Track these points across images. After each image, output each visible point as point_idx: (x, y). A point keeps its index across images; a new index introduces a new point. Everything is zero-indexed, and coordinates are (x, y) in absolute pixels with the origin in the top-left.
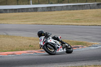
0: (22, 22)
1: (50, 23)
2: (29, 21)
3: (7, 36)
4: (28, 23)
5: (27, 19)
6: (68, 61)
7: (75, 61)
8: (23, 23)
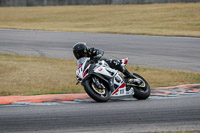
0: (76, 27)
1: (140, 31)
2: (93, 26)
3: (43, 58)
4: (91, 30)
5: (87, 20)
6: (180, 120)
7: (194, 119)
8: (77, 29)
